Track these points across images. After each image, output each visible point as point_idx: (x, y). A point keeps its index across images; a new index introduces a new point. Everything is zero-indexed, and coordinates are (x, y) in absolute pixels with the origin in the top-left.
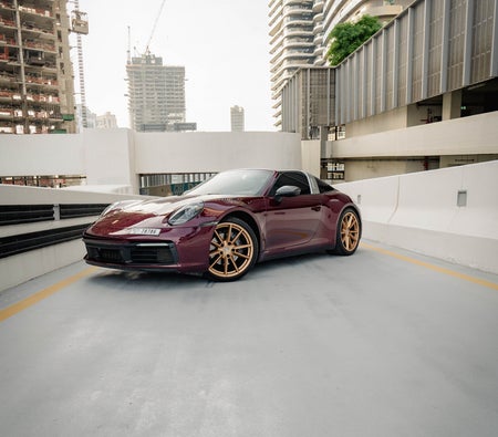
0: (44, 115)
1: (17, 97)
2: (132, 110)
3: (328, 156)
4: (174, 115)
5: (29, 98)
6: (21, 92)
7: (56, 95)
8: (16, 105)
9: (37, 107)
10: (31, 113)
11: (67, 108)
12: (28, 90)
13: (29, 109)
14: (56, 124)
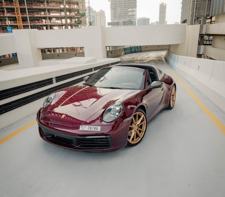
0: (73, 14)
1: (62, 6)
2: (112, 8)
3: (204, 33)
4: (131, 10)
5: (67, 7)
6: (63, 4)
7: (78, 4)
8: (61, 10)
9: (70, 10)
10: (68, 13)
11: (83, 11)
12: (66, 3)
13: (67, 11)
14: (78, 18)
